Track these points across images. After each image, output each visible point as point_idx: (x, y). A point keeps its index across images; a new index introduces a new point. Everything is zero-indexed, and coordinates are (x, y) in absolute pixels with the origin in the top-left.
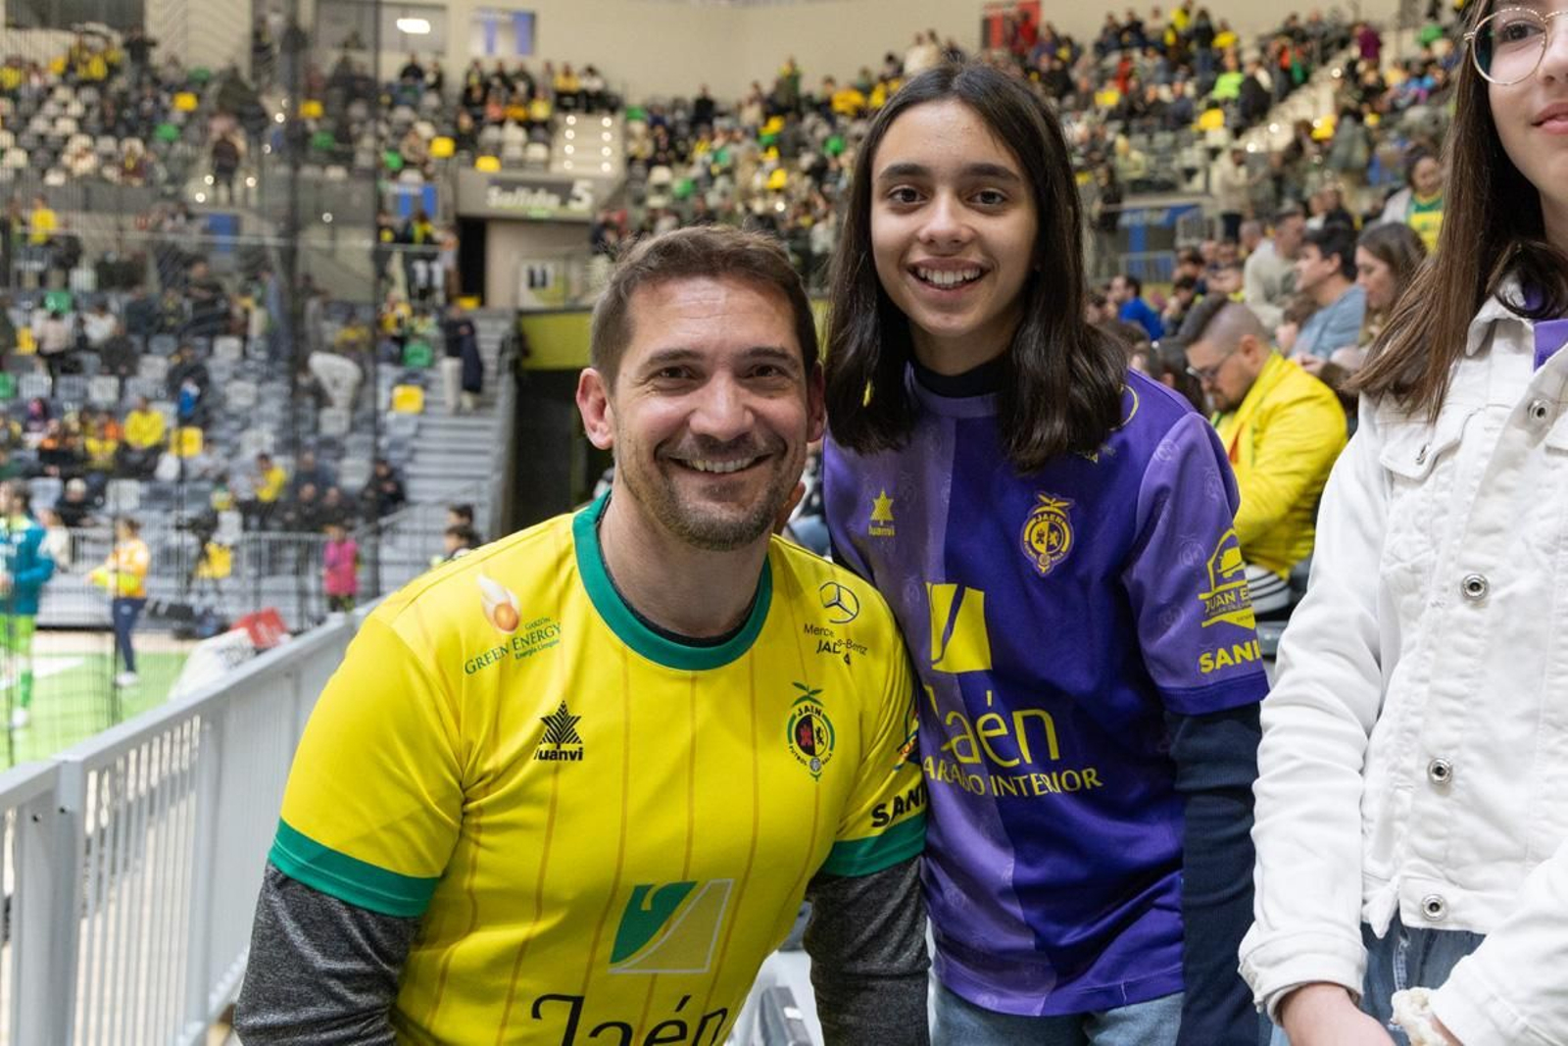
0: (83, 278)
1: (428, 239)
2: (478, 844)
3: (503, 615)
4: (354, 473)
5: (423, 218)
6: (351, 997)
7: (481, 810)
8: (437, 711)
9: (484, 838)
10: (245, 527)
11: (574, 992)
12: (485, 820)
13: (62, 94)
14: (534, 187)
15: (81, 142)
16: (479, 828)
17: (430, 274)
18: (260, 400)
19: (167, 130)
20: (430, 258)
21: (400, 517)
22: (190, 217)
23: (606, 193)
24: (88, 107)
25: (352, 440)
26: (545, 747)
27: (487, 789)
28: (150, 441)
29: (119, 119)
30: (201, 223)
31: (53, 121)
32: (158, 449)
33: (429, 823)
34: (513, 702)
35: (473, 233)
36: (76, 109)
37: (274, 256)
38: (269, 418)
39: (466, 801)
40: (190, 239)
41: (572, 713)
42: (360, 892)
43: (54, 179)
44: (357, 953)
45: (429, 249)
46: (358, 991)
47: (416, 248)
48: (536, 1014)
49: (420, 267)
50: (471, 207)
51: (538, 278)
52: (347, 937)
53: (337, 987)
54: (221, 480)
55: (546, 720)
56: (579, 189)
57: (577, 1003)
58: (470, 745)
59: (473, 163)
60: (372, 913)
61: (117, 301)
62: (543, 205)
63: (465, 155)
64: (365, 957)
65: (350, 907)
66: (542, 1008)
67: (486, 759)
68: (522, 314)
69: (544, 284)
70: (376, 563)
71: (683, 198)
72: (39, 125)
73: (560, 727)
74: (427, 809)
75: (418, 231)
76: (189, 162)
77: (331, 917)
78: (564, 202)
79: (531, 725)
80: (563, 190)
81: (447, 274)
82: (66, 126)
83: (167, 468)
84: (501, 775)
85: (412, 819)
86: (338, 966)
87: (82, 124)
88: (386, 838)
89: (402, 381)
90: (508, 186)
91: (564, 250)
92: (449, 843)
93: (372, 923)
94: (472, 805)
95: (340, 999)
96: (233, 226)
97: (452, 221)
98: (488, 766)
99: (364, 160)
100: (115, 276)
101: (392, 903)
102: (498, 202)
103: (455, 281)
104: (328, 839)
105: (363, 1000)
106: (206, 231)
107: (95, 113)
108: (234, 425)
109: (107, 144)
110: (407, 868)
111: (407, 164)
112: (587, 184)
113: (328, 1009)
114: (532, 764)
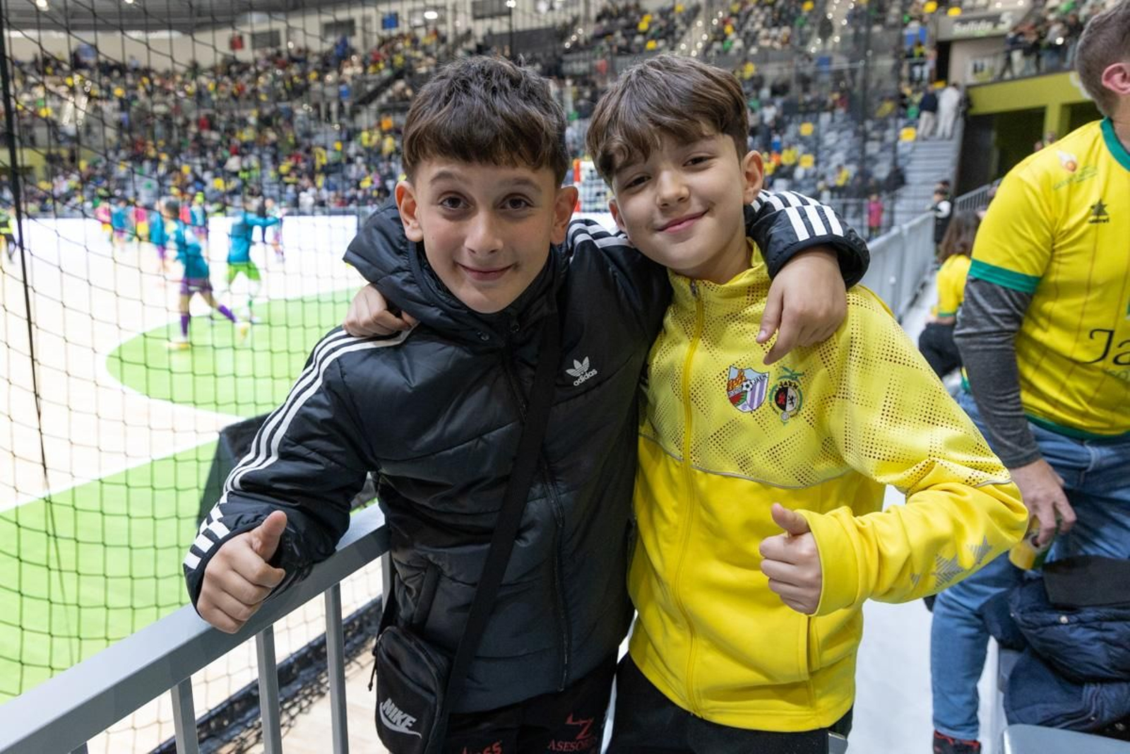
0: (765, 93)
1: (922, 55)
2: (1059, 263)
3: (1070, 165)
4: (882, 171)
5: (920, 44)
6: (1002, 324)
7: (1061, 248)
8: (1041, 207)
9: (1063, 260)
10: (832, 197)
11: (1110, 328)
12: (1064, 251)
13: (757, 11)
14: (978, 20)
15: (763, 32)
16: (1060, 256)
17: (922, 72)
18: (839, 140)
19: (799, 21)
20: (922, 64)
21: (902, 191)
22: (810, 60)
23: (1020, 17)
24: (767, 16)
25: (883, 155)
26: (1092, 218)
27: (1064, 238)
28: (792, 161)
29: (780, 18)
30: (814, 63)
31: (753, 25)
32: (795, 165)
33: (1038, 253)
34: (1076, 200)
35: (944, 49)
36: (762, 18)
37: (847, 73)
38: (842, 148)
39: (1054, 244)
40: (809, 70)
41: (1104, 203)
42: (1008, 282)
43: (753, 50)
44: (1006, 306)
45: (922, 60)
46: (1006, 322)
47: (915, 60)
48: (1091, 336)
49: (917, 70)
50: (944, 36)
51: (979, 67)
52: (1002, 300)
53: (997, 319)
54: (823, 177)
55: (1093, 207)
56: (1004, 17)
57: (1111, 333)
58: (1056, 220)
59: (946, 13)
60: (1014, 290)
61: (779, 101)
62: (984, 29)
63: (942, 9)
64: (1009, 307)
65: (1004, 288)
66: (1095, 334)
67: (1063, 224)
68: (969, 87)
69: (982, 70)
70: (892, 213)
71: (1066, 13)
72: (748, 27)
73: (1099, 209)
74: (1036, 246)
75: (917, 51)
76: (810, 34)
77: (996, 292)
78: (995, 26)
79: (1086, 209)
80: (995, 19)
81: (931, 72)
82: (758, 26)
83: (799, 173)
84: (1070, 232)
85: (1030, 251)
86: (998, 311)
87: (764, 25)
88: (1019, 260)
89: (906, 126)
90: (964, 22)
91: (993, 51)
92: (1045, 262)
93: (1013, 294)
94: (1056, 246)
95: (997, 324)
96: (828, 61)
97: (934, 44)
98: (1065, 228)
99: (891, 20)
100: (777, 91)
101: (1023, 286)
102: (959, 31)
103: (934, 74)
104: (994, 262)
105: (1008, 327)
106: (818, 65)
107: (770, 18)
108: (827, 152)
109: (774, 32)
110: (1029, 272)
111: (912, 19)
112: (1009, 14)
113: (992, 328)
114: (1086, 226)
